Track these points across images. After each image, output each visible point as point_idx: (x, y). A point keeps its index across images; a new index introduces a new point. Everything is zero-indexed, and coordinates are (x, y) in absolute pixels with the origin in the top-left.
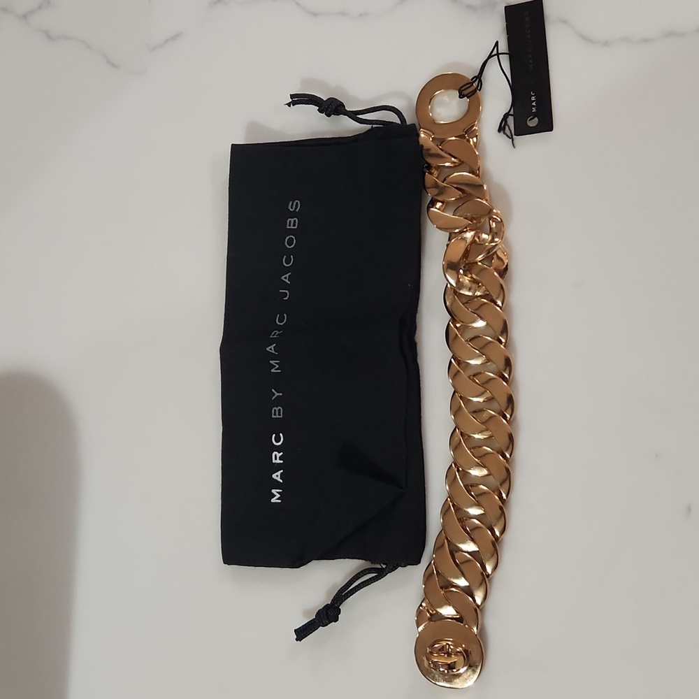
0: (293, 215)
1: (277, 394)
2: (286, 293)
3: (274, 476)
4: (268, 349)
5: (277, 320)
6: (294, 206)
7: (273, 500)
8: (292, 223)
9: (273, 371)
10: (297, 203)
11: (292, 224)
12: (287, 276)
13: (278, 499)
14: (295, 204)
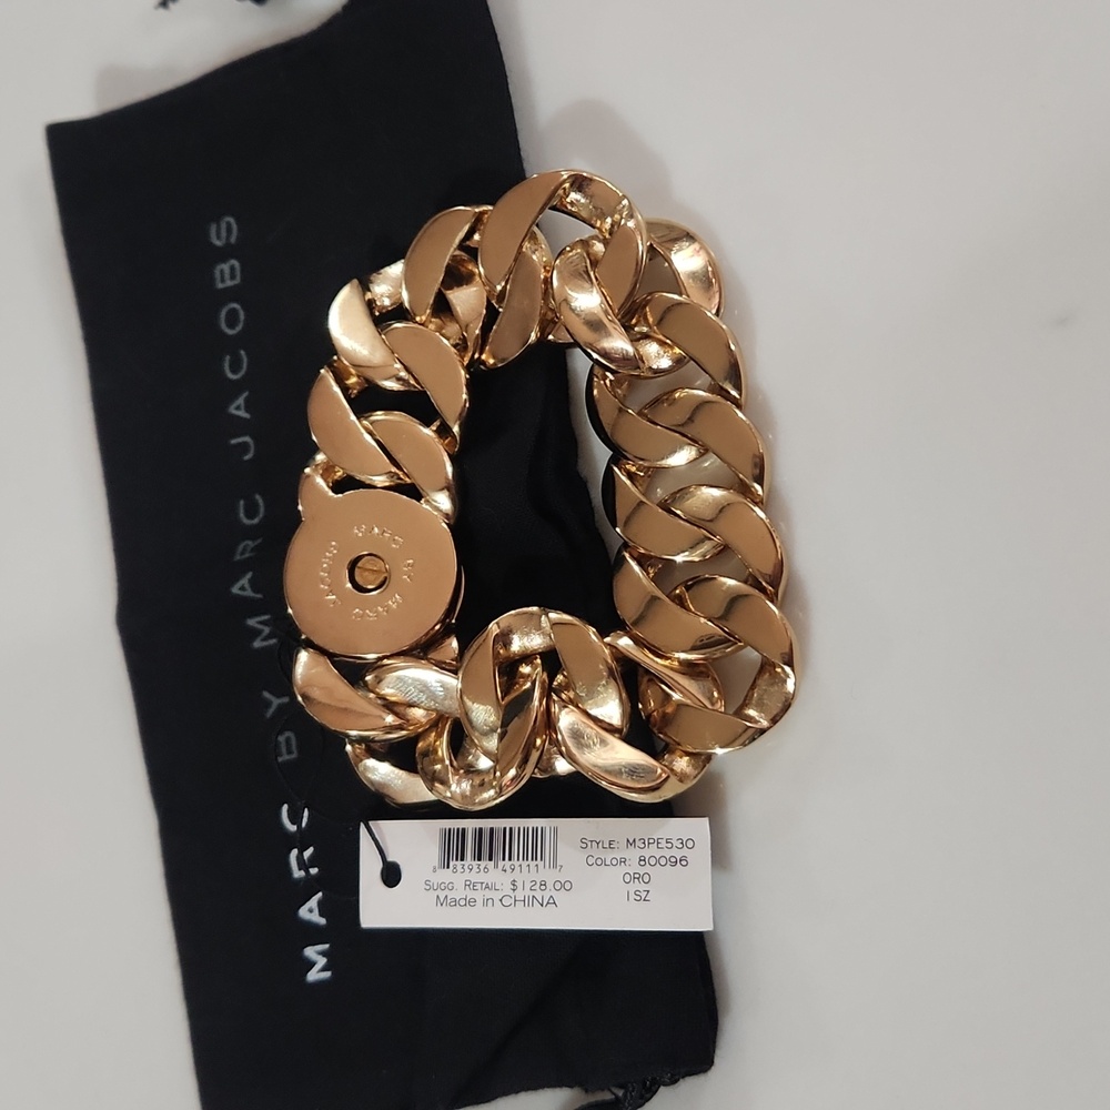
0: (224, 254)
1: (276, 702)
2: (245, 443)
3: (303, 912)
4: (235, 590)
5: (242, 515)
6: (223, 232)
7: (313, 975)
8: (227, 274)
9: (257, 644)
10: (229, 224)
11: (227, 276)
12: (241, 401)
13: (324, 969)
14: (224, 226)
